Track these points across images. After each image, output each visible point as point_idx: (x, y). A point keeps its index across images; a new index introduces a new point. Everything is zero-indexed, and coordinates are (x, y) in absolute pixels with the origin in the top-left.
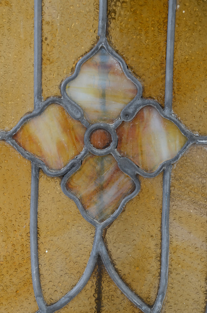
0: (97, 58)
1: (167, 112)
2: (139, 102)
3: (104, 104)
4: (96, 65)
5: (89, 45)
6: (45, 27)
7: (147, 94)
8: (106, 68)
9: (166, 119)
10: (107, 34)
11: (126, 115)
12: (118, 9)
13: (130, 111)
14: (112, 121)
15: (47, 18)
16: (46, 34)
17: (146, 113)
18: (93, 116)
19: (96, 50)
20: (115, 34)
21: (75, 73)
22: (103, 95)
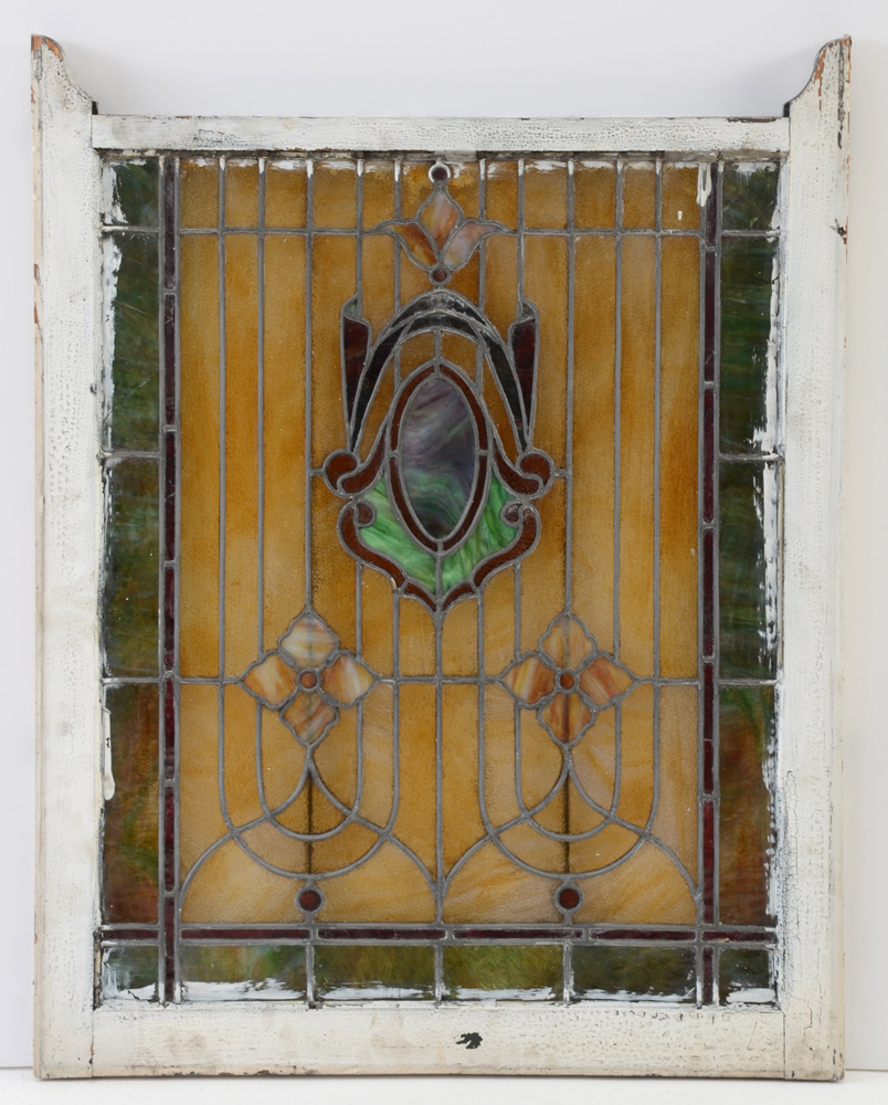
0: (305, 621)
1: (358, 659)
2: (337, 652)
3: (311, 654)
4: (304, 625)
5: (298, 611)
6: (266, 599)
7: (343, 646)
8: (312, 627)
9: (357, 665)
10: (312, 602)
11: (328, 662)
12: (319, 585)
13: (331, 659)
14: (317, 667)
15: (267, 592)
16: (267, 603)
17: (342, 660)
18: (303, 664)
19: (303, 614)
20: (318, 602)
21: (288, 631)
22: (310, 648)
